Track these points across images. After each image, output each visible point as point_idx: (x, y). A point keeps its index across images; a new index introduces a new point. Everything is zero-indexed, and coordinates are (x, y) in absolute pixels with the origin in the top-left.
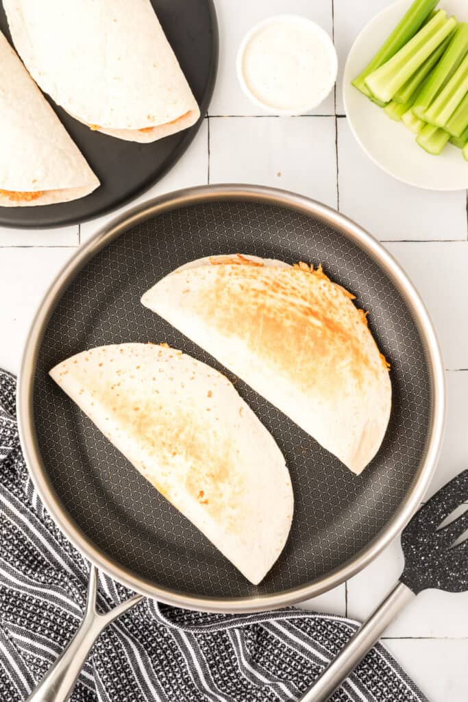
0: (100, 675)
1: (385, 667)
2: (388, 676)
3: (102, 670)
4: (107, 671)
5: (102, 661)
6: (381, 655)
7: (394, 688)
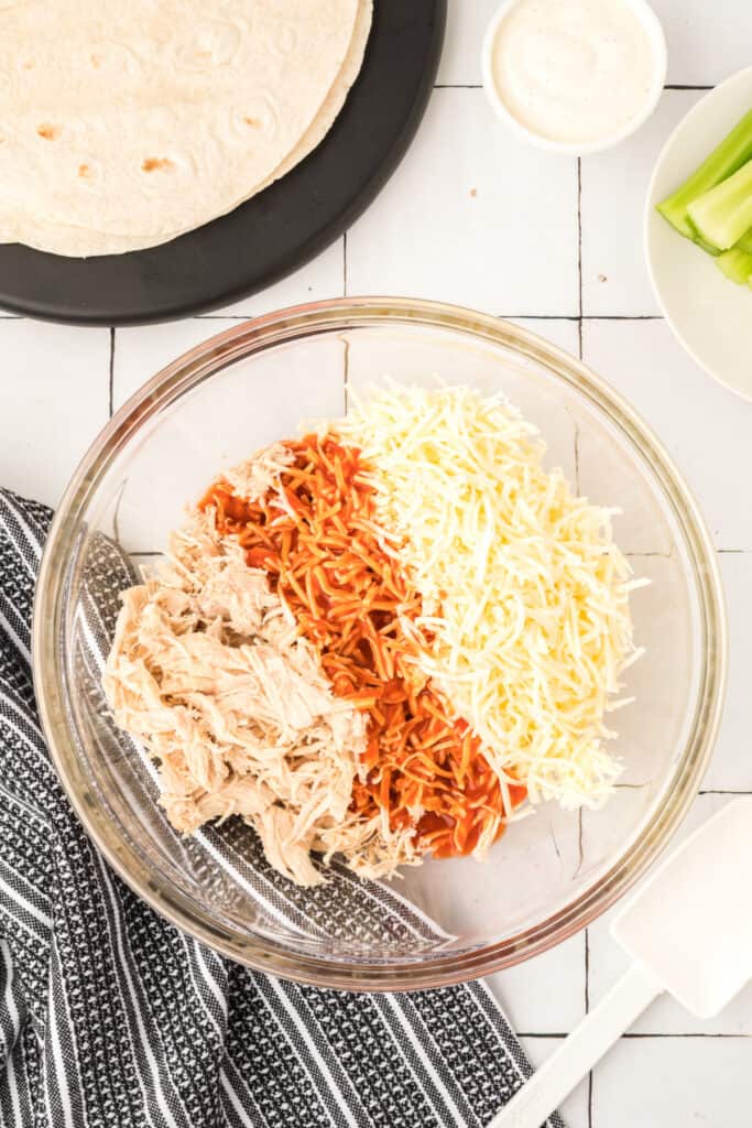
0: (59, 944)
1: (495, 1047)
2: (496, 1064)
3: (65, 935)
4: (73, 940)
5: (68, 920)
6: (493, 1027)
7: (503, 1086)
